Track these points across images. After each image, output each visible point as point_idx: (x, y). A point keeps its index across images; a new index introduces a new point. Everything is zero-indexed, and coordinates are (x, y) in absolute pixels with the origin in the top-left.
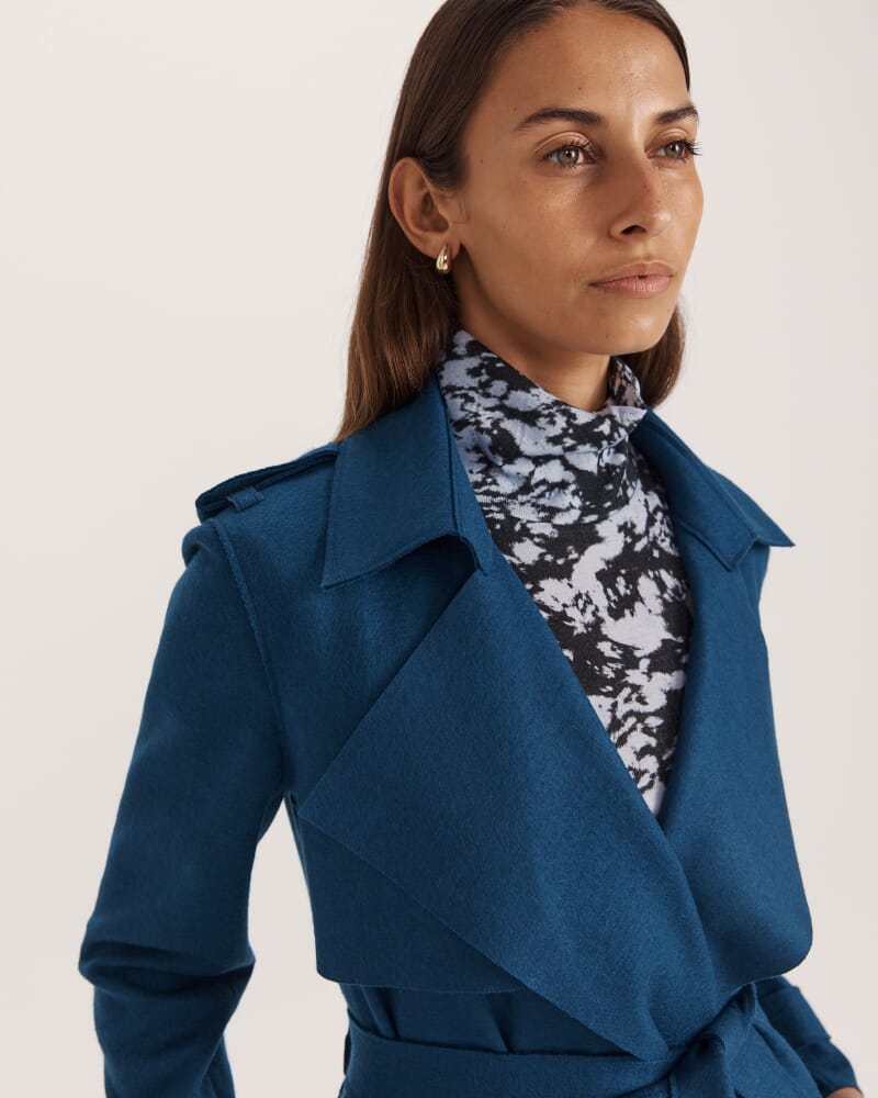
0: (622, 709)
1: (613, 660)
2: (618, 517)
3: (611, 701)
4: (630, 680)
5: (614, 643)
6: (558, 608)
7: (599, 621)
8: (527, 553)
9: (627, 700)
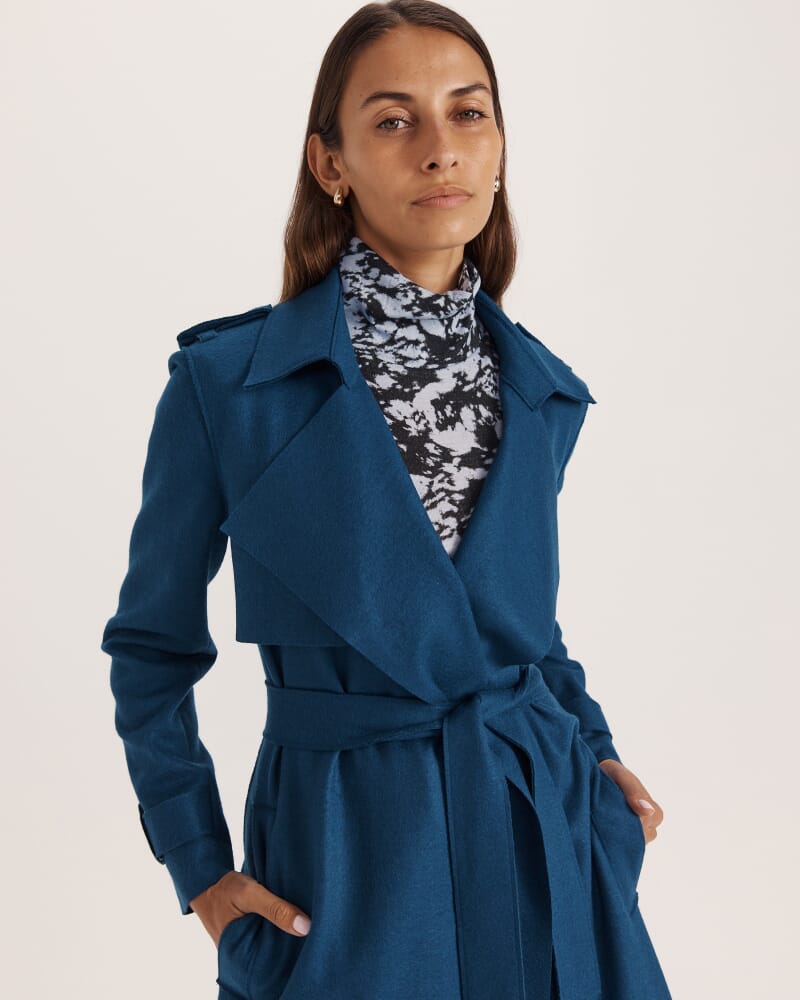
0: (436, 486)
1: (435, 455)
2: (454, 368)
3: (429, 480)
4: (445, 469)
5: (437, 445)
6: (400, 418)
7: (429, 430)
8: (384, 382)
9: (441, 481)
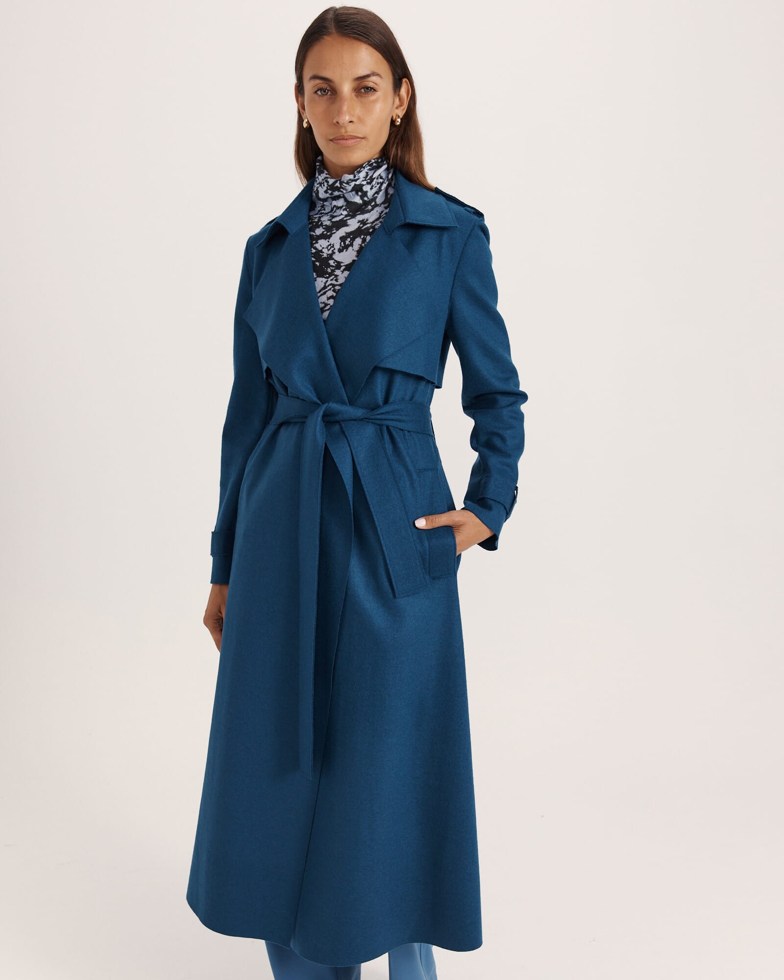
1: (332, 266)
3: (326, 280)
4: (335, 273)
5: (335, 260)
6: (320, 249)
7: (333, 253)
8: (319, 231)
9: (331, 280)
